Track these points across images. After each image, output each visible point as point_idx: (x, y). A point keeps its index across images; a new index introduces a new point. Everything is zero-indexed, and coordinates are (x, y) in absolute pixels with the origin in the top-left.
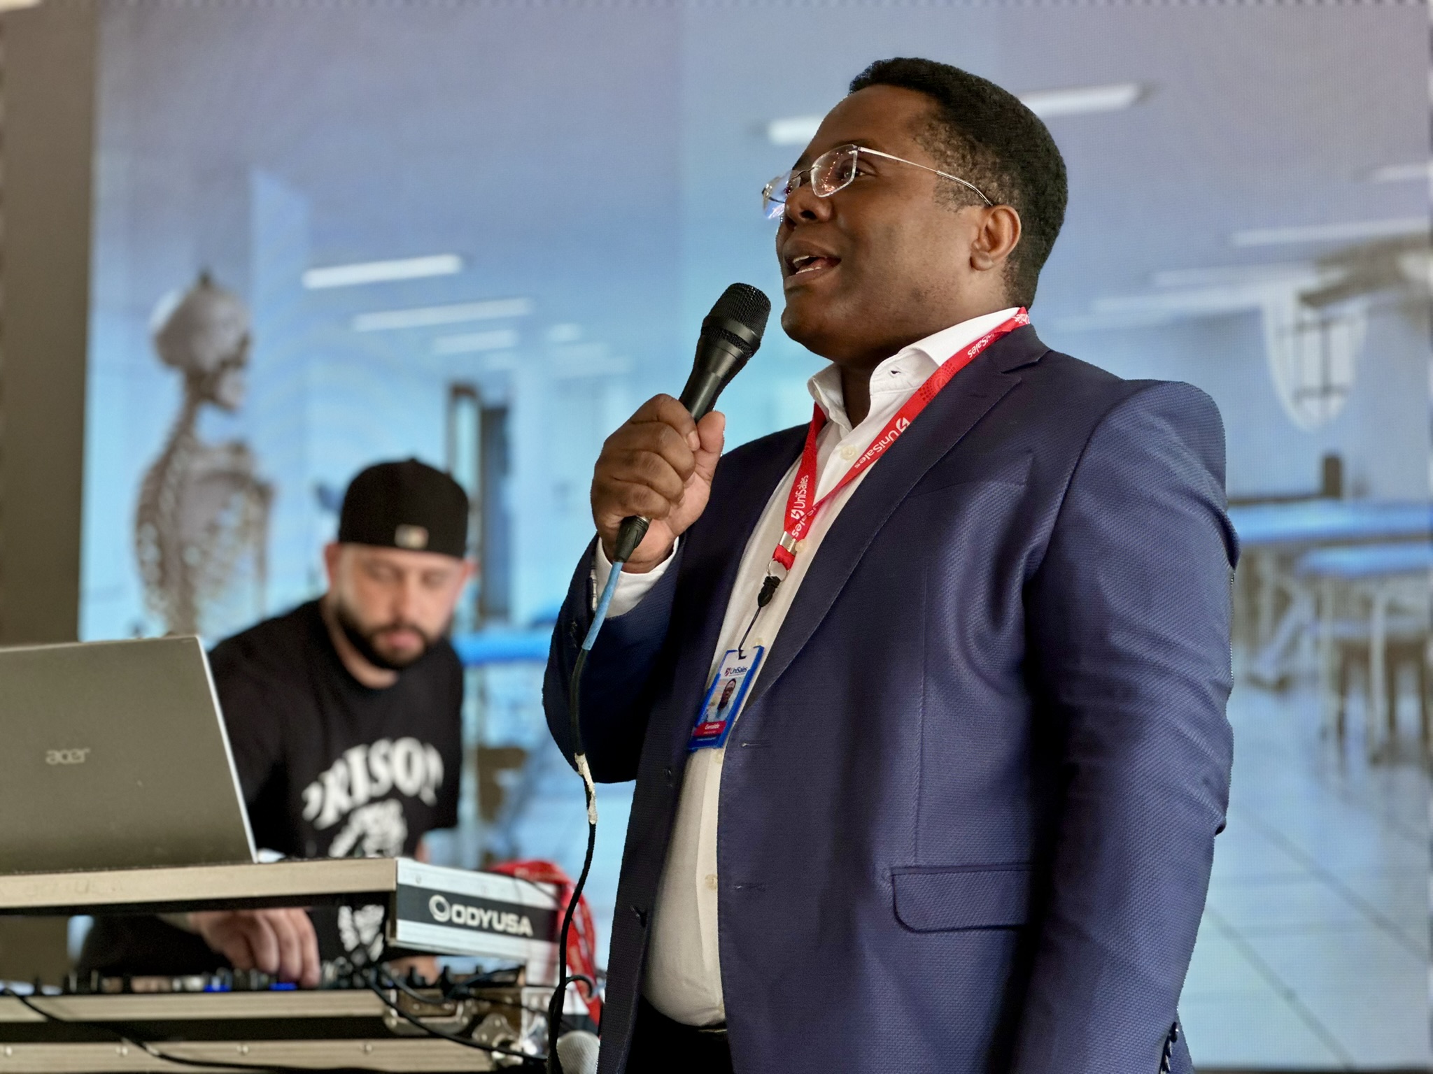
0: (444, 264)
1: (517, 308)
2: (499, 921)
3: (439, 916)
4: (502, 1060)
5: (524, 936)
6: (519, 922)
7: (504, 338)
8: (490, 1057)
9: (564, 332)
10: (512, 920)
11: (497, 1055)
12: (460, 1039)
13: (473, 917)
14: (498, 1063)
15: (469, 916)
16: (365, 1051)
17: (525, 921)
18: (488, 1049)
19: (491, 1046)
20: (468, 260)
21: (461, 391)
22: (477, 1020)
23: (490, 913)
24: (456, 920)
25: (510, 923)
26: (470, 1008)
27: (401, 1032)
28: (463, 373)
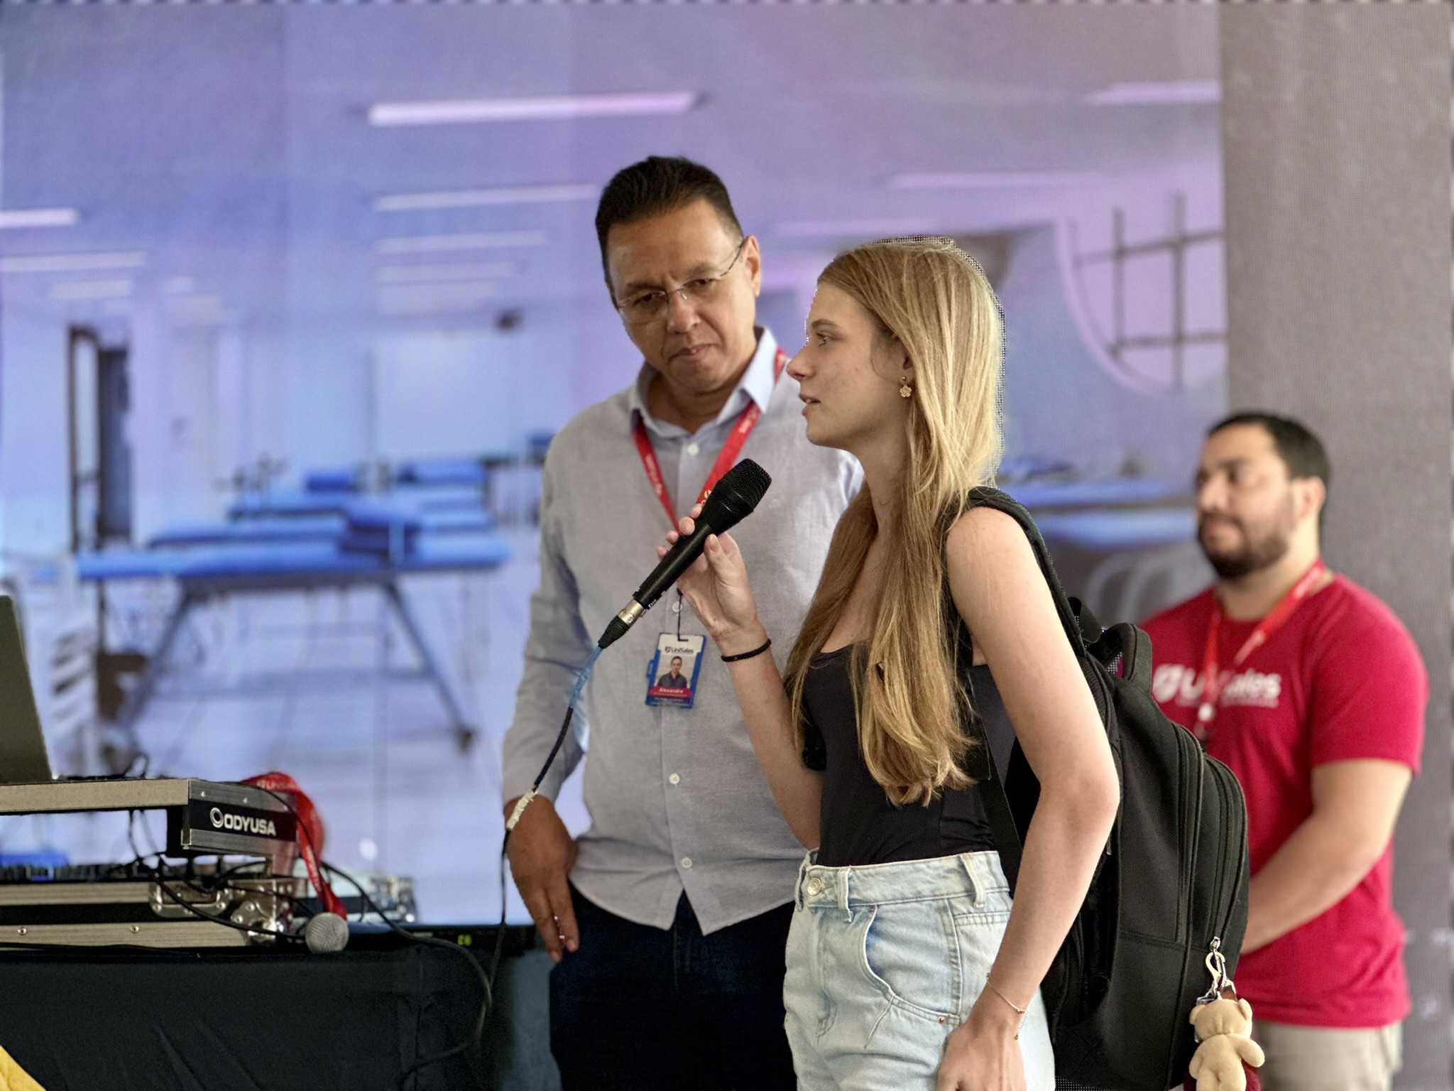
0: (63, 217)
1: (134, 260)
2: (255, 826)
3: (217, 824)
4: (255, 936)
5: (271, 836)
6: (267, 825)
7: (122, 287)
8: (247, 935)
9: (180, 284)
10: (263, 824)
11: (251, 933)
12: (217, 919)
13: (238, 823)
14: (252, 938)
15: (235, 823)
16: (134, 932)
17: (271, 824)
18: (243, 928)
19: (247, 926)
20: (85, 214)
21: (78, 333)
22: (234, 905)
23: (248, 819)
24: (228, 826)
25: (262, 826)
26: (228, 895)
27: (166, 915)
28: (82, 316)
